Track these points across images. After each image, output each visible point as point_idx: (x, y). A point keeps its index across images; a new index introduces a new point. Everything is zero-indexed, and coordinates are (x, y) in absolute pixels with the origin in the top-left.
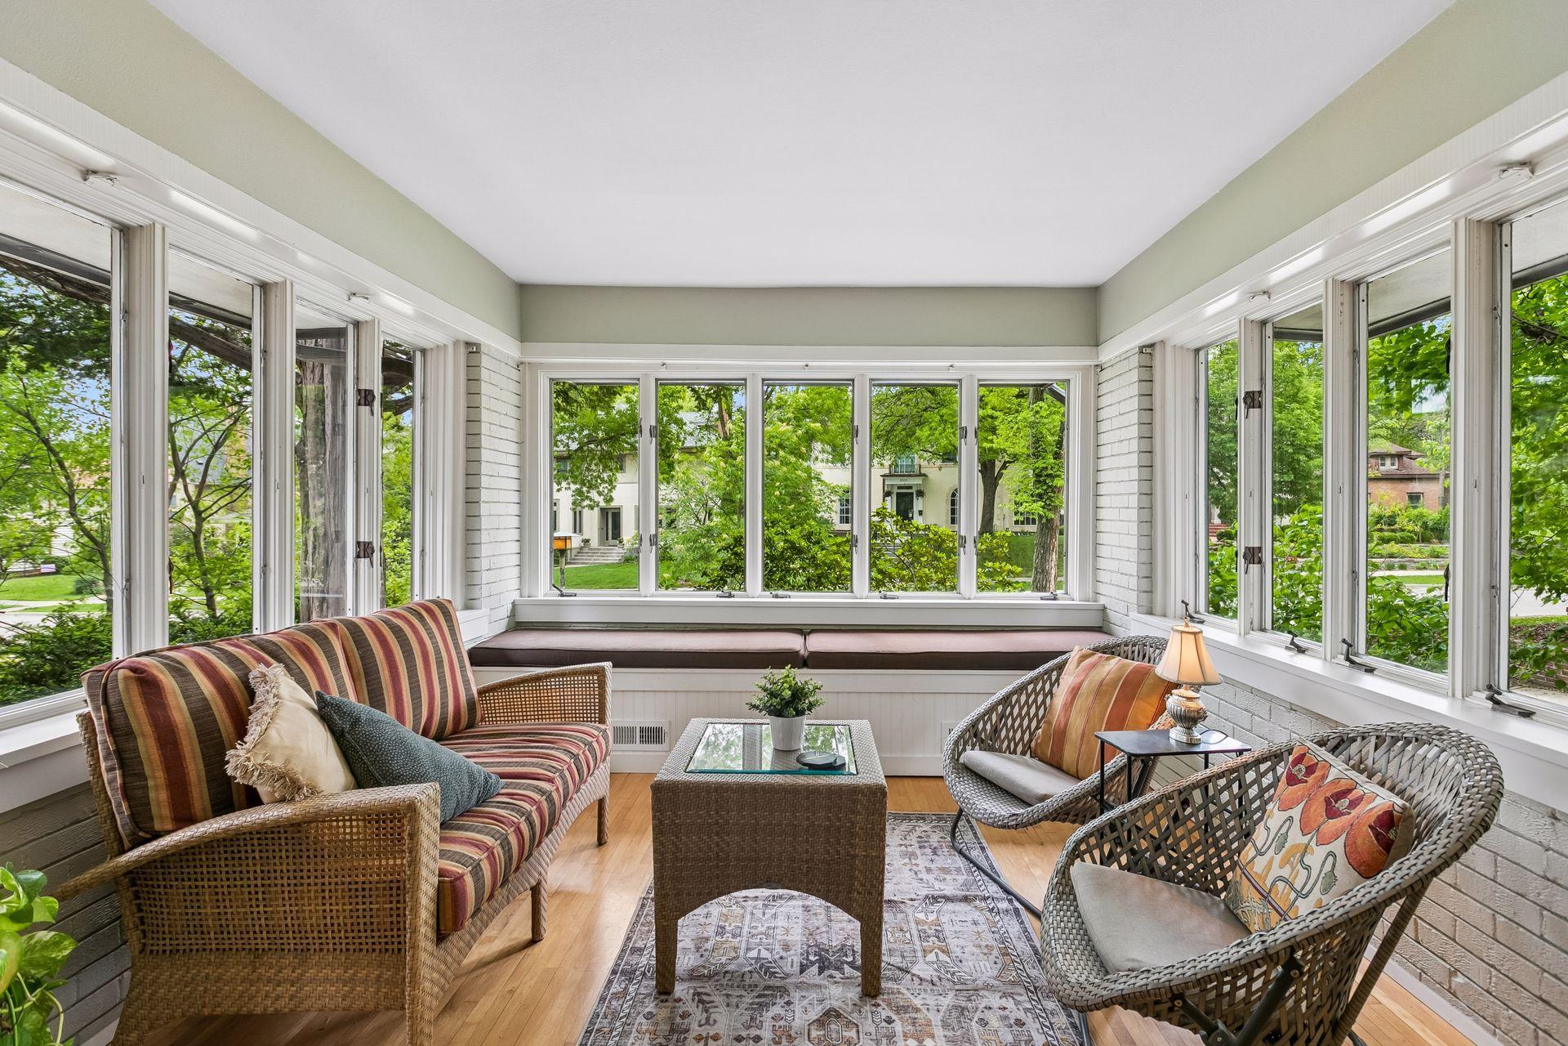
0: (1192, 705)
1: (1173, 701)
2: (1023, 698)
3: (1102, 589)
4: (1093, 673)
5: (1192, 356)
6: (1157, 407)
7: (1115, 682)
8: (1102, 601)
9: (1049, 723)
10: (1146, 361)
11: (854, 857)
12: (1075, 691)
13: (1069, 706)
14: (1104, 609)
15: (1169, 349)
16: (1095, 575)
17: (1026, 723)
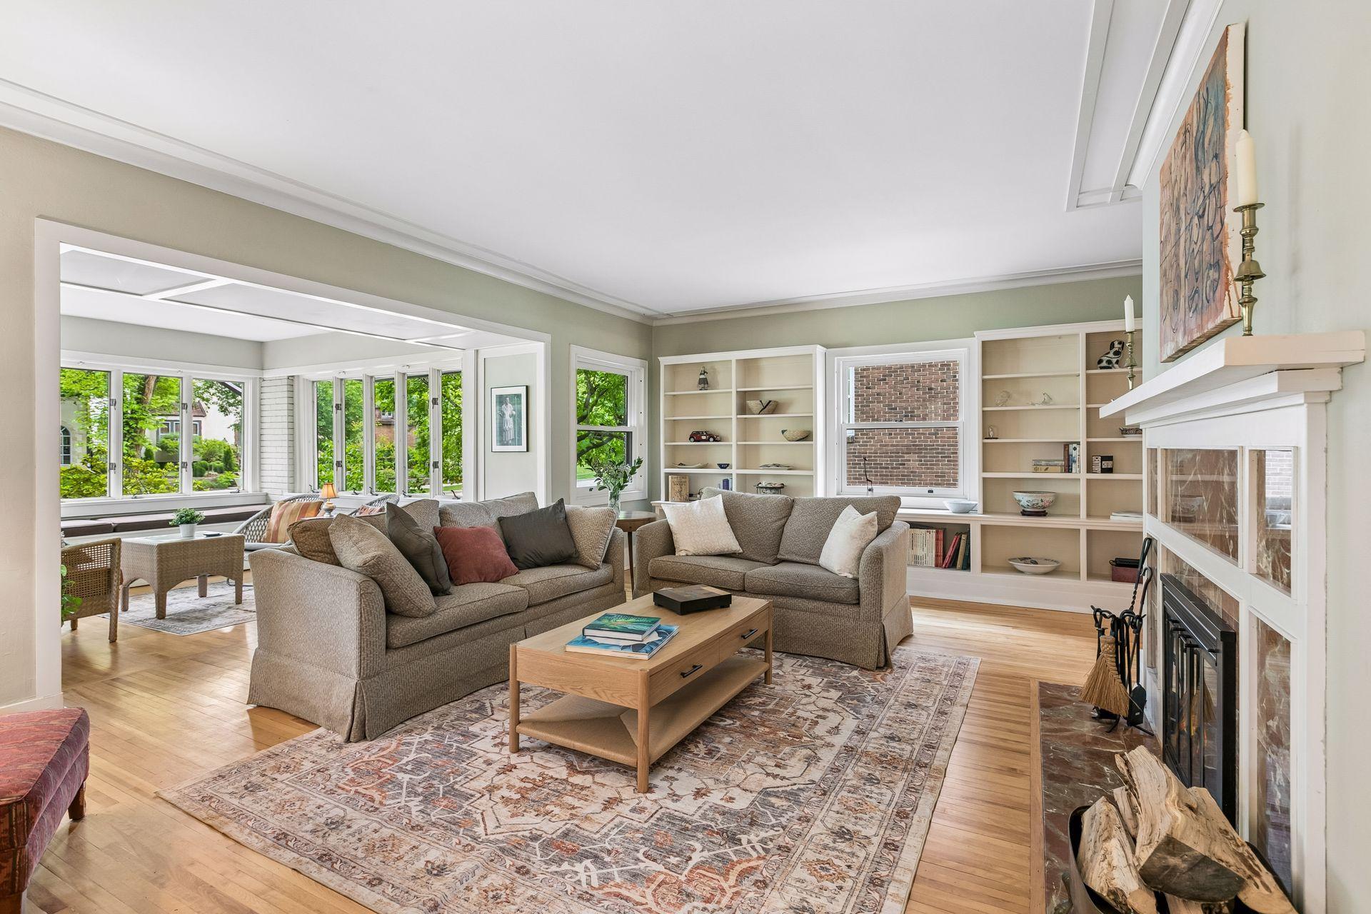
0: (330, 505)
1: (324, 506)
2: (256, 524)
3: (265, 485)
4: (287, 508)
5: (311, 383)
6: (296, 402)
7: (298, 509)
8: (265, 491)
9: (269, 530)
10: (290, 383)
11: (234, 559)
12: (280, 516)
13: (278, 522)
14: (267, 495)
15: (301, 381)
16: (260, 478)
17: (258, 533)
